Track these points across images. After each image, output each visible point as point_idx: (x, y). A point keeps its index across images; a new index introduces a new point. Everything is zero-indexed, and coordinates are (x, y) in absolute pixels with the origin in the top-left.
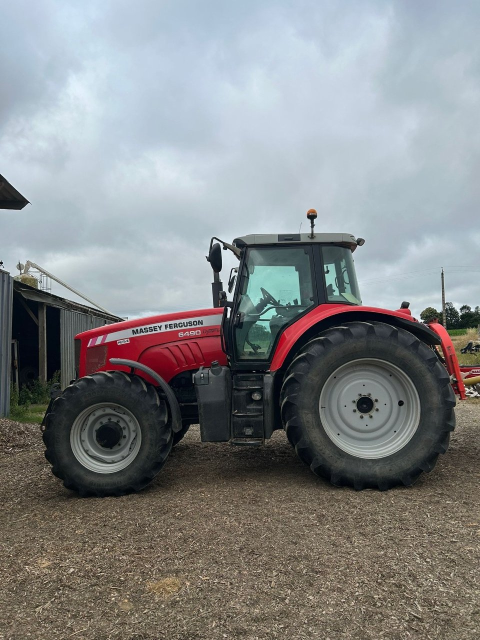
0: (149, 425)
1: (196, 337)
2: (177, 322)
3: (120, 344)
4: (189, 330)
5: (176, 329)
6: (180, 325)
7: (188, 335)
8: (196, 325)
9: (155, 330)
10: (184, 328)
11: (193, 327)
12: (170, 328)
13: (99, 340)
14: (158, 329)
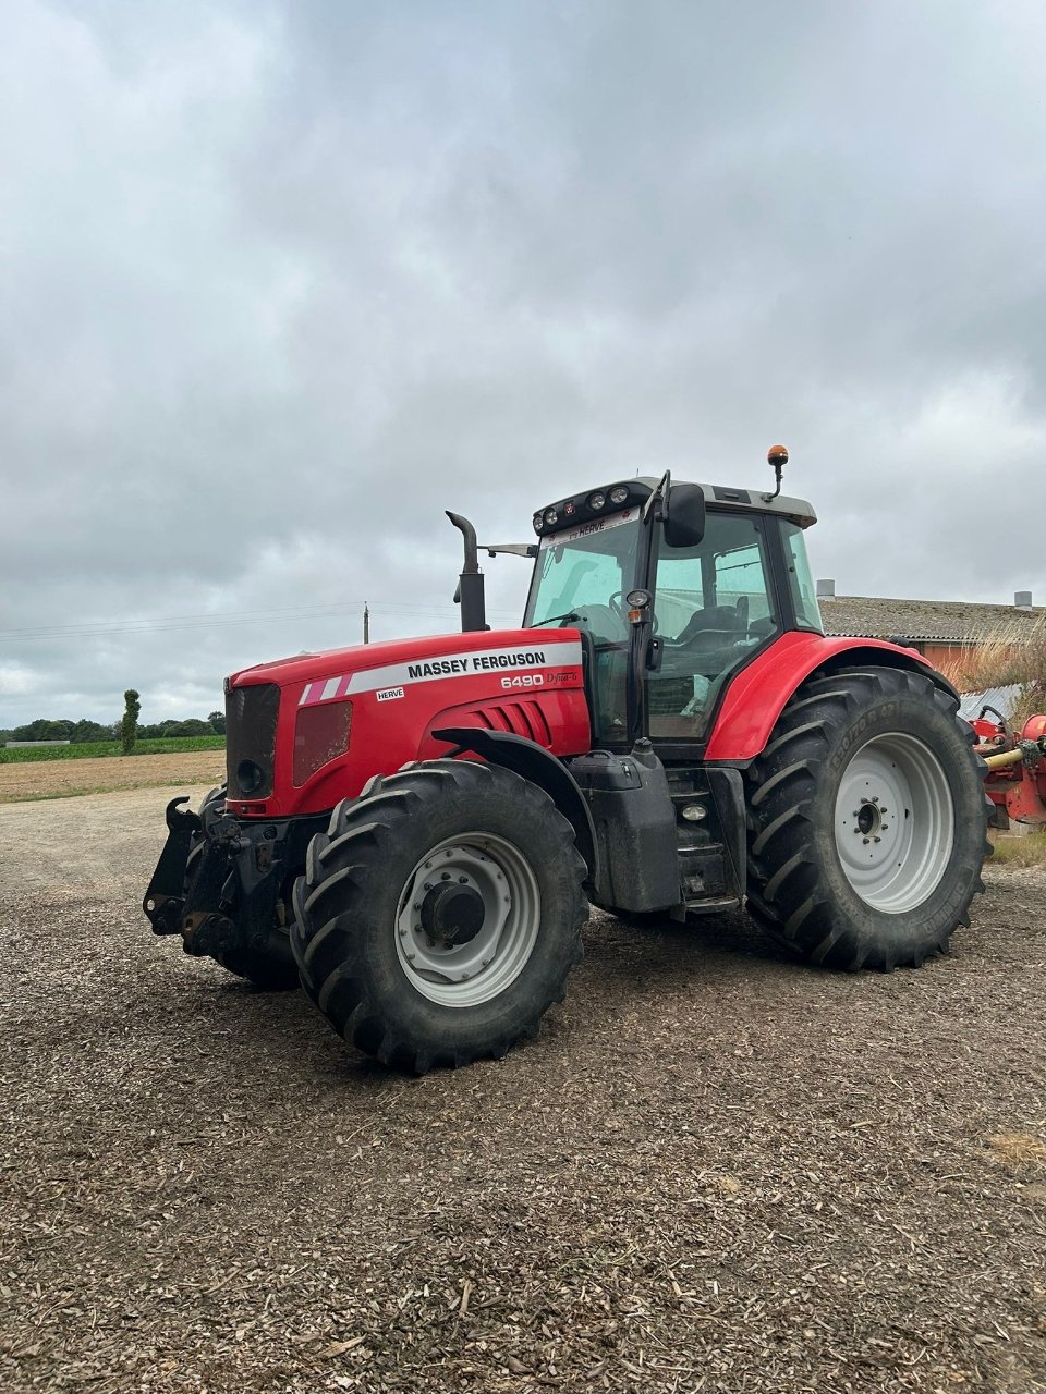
0: (560, 879)
1: (535, 691)
2: (497, 653)
3: (382, 699)
4: (521, 673)
5: (495, 669)
6: (505, 662)
7: (520, 684)
8: (533, 662)
9: (454, 671)
10: (509, 668)
11: (527, 666)
12: (484, 667)
13: (330, 689)
14: (461, 667)
